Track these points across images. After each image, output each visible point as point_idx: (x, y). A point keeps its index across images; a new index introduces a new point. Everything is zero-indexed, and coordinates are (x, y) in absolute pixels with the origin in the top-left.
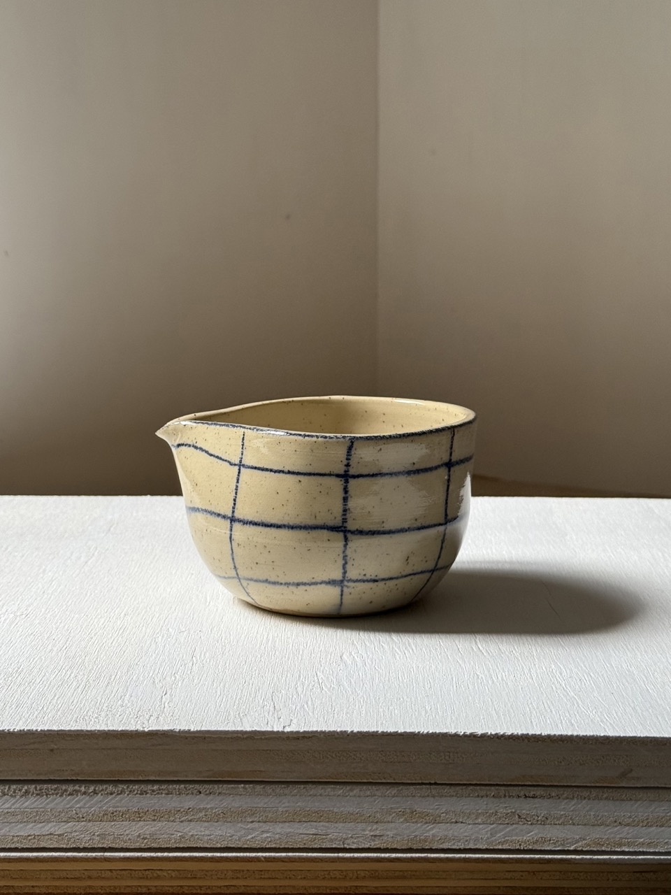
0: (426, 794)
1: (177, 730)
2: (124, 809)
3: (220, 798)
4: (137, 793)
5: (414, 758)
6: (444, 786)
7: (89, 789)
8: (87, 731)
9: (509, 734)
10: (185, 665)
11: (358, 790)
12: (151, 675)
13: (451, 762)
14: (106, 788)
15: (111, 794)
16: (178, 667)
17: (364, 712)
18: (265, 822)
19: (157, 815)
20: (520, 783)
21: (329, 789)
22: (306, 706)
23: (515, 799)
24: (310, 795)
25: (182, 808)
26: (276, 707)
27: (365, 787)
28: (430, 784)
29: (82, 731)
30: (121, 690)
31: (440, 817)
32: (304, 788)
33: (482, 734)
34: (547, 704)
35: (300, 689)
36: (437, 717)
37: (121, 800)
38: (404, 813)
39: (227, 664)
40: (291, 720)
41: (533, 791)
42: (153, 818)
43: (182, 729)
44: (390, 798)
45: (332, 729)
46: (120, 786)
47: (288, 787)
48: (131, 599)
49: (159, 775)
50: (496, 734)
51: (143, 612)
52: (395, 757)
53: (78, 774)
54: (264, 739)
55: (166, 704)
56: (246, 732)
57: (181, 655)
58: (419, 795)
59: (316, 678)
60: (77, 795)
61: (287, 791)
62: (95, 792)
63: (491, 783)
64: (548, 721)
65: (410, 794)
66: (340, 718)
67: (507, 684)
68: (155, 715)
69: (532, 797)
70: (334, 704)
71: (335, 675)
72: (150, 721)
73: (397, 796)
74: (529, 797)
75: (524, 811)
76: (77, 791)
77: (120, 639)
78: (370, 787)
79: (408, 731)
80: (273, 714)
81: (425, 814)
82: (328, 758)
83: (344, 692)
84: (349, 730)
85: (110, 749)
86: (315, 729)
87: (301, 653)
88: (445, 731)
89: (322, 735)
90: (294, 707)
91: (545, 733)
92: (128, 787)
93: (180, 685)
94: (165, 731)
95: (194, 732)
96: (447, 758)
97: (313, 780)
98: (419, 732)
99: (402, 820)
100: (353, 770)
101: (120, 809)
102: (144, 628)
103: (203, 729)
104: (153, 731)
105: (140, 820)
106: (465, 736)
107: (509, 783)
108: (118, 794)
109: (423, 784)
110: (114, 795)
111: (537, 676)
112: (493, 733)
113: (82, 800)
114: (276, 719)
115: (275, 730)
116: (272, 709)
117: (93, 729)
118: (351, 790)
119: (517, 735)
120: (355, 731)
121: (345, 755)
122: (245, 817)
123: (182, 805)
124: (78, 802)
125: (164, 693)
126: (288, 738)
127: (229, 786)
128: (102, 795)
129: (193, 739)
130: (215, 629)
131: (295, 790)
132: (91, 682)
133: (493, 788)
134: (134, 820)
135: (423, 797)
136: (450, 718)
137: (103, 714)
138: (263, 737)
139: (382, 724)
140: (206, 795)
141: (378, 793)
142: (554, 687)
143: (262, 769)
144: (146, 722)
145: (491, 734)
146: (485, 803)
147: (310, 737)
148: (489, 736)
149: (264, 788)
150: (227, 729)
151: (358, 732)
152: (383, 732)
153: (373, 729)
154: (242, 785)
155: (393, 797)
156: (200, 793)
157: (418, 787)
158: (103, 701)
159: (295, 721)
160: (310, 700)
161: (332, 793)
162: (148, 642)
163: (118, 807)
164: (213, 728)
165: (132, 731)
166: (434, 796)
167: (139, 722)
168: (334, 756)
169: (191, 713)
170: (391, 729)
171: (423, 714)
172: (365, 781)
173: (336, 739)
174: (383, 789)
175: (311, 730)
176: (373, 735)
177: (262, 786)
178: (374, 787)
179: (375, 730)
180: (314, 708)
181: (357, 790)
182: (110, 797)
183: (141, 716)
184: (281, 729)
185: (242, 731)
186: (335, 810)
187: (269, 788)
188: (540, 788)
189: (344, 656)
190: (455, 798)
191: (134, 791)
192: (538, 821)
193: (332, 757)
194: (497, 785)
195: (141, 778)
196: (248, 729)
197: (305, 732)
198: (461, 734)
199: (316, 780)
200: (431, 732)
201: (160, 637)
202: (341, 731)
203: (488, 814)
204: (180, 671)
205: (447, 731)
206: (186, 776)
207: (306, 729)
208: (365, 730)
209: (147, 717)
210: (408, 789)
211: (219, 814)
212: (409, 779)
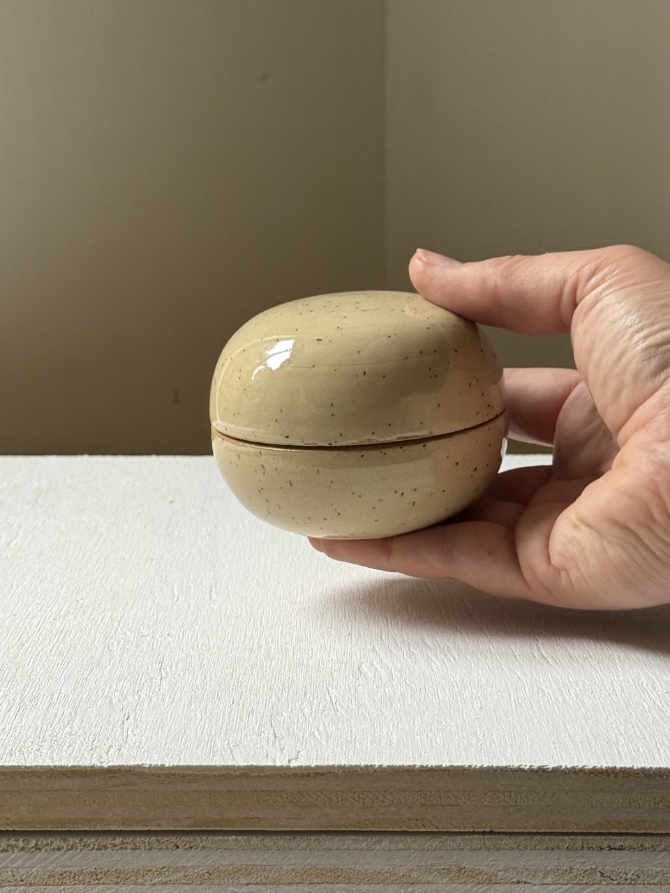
0: (478, 847)
1: (147, 766)
2: (76, 869)
3: (205, 853)
4: (93, 849)
5: (463, 799)
6: (501, 836)
7: (28, 843)
8: (26, 767)
9: (590, 767)
10: (151, 679)
11: (388, 842)
12: (106, 693)
13: (512, 804)
14: (52, 843)
15: (59, 849)
16: (142, 681)
17: (395, 740)
18: (265, 884)
19: (122, 876)
20: (604, 831)
21: (349, 841)
22: (316, 733)
23: (596, 852)
24: (324, 849)
25: (155, 866)
26: (277, 735)
27: (396, 838)
28: (484, 833)
29: (18, 766)
30: (67, 713)
31: (497, 875)
32: (316, 840)
33: (554, 768)
34: (639, 728)
35: (307, 711)
36: (493, 746)
37: (73, 857)
38: (449, 871)
39: (208, 679)
40: (299, 752)
41: (620, 841)
42: (115, 880)
43: (154, 763)
44: (430, 852)
45: (354, 763)
46: (70, 839)
47: (294, 839)
48: (72, 593)
49: (123, 824)
50: (573, 768)
51: (90, 609)
52: (438, 798)
53: (15, 823)
54: (262, 777)
55: (130, 732)
56: (239, 768)
57: (145, 667)
58: (468, 848)
59: (327, 696)
60: (13, 851)
61: (293, 844)
62: (37, 848)
63: (565, 831)
64: (641, 750)
65: (456, 847)
66: (364, 747)
67: (583, 702)
68: (116, 745)
69: (618, 849)
70: (354, 730)
71: (353, 692)
72: (110, 753)
73: (439, 850)
74: (615, 849)
75: (607, 868)
76: (12, 847)
77: (62, 645)
78: (403, 838)
79: (455, 764)
80: (274, 743)
81: (477, 872)
82: (348, 800)
83: (366, 714)
84: (377, 763)
85: (56, 791)
86: (331, 763)
87: (305, 663)
88: (504, 764)
89: (341, 771)
90: (301, 735)
91: (638, 765)
92: (81, 840)
93: (146, 706)
94: (130, 766)
95: (170, 768)
96: (507, 798)
97: (329, 829)
98: (470, 766)
99: (446, 880)
100: (381, 816)
101: (70, 869)
102: (92, 631)
103: (181, 764)
104: (114, 766)
105: (98, 883)
106: (531, 770)
107: (589, 831)
108: (68, 850)
109: (474, 833)
110: (62, 851)
111: (623, 691)
112: (569, 766)
113: (20, 857)
114: (278, 749)
115: (278, 764)
116: (271, 736)
117: (34, 764)
118: (379, 842)
119: (602, 769)
120: (385, 764)
121: (372, 796)
122: (238, 878)
123: (153, 864)
124: (13, 861)
125: (126, 718)
126: (295, 775)
127: (216, 838)
128: (46, 850)
129: (169, 777)
130: (188, 632)
131: (304, 842)
132: (27, 703)
133: (566, 838)
134: (89, 883)
135: (475, 850)
136: (509, 748)
137: (46, 745)
138: (262, 775)
139: (420, 756)
140: (186, 849)
141: (414, 846)
142: (646, 706)
143: (261, 816)
144: (104, 755)
145: (566, 768)
146: (556, 857)
147: (324, 774)
148: (563, 771)
149: (262, 839)
150: (213, 764)
151: (389, 766)
152: (422, 766)
153: (408, 762)
154: (234, 837)
155: (434, 850)
156: (178, 847)
157: (467, 837)
158: (45, 727)
159: (303, 753)
160: (322, 724)
161: (352, 847)
162: (100, 650)
163: (69, 866)
164: (195, 763)
165: (85, 767)
166: (489, 849)
167: (95, 755)
168: (356, 798)
169: (164, 742)
170: (432, 762)
171: (474, 742)
172: (398, 829)
173: (360, 775)
174: (420, 840)
175: (325, 764)
176: (408, 771)
177: (260, 838)
178: (408, 838)
179: (412, 764)
180: (327, 736)
181: (386, 842)
182: (58, 853)
183: (96, 747)
184: (285, 764)
185: (234, 766)
186: (357, 868)
187: (268, 841)
188: (628, 838)
189: (363, 667)
190: (516, 851)
191: (89, 845)
192: (626, 879)
193: (354, 799)
194: (573, 833)
195: (99, 828)
196: (242, 764)
197: (317, 766)
198: (526, 768)
199: (333, 829)
200: (485, 766)
201: (115, 643)
202: (366, 766)
203: (560, 872)
204: (145, 688)
205: (508, 764)
206: (160, 826)
207: (319, 764)
208: (398, 763)
209: (106, 749)
210: (454, 840)
211: (203, 875)
212: (456, 827)
